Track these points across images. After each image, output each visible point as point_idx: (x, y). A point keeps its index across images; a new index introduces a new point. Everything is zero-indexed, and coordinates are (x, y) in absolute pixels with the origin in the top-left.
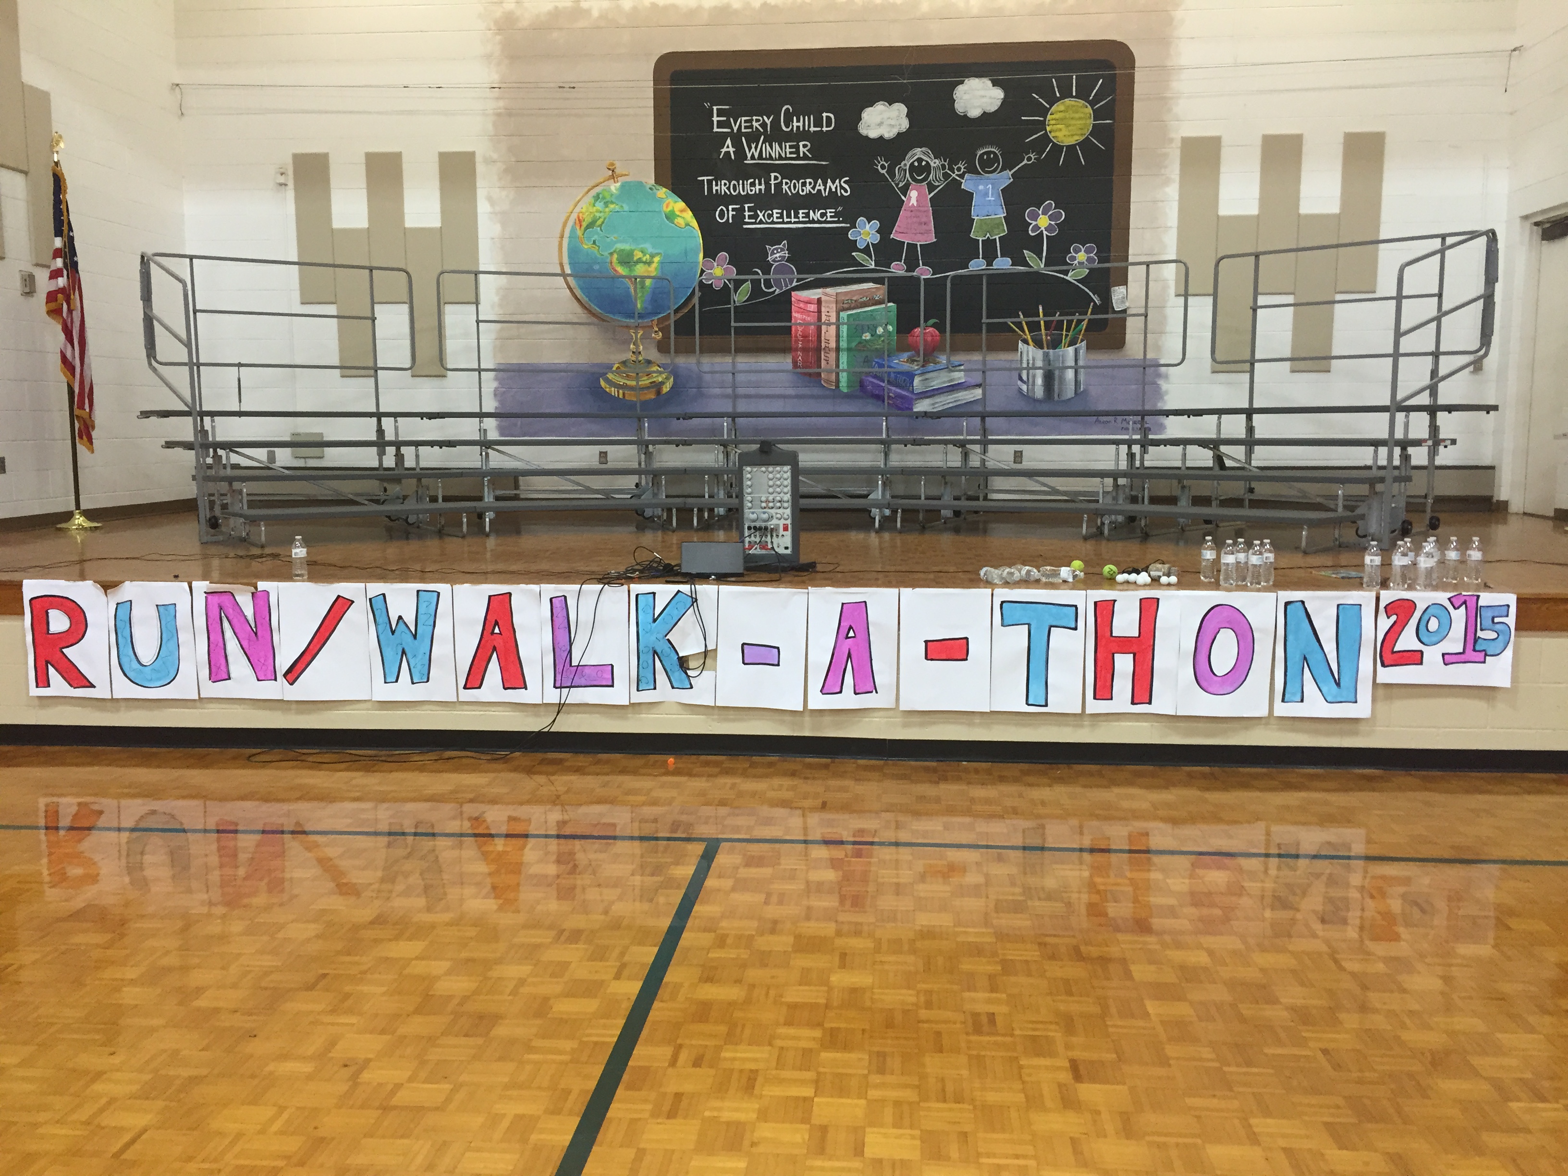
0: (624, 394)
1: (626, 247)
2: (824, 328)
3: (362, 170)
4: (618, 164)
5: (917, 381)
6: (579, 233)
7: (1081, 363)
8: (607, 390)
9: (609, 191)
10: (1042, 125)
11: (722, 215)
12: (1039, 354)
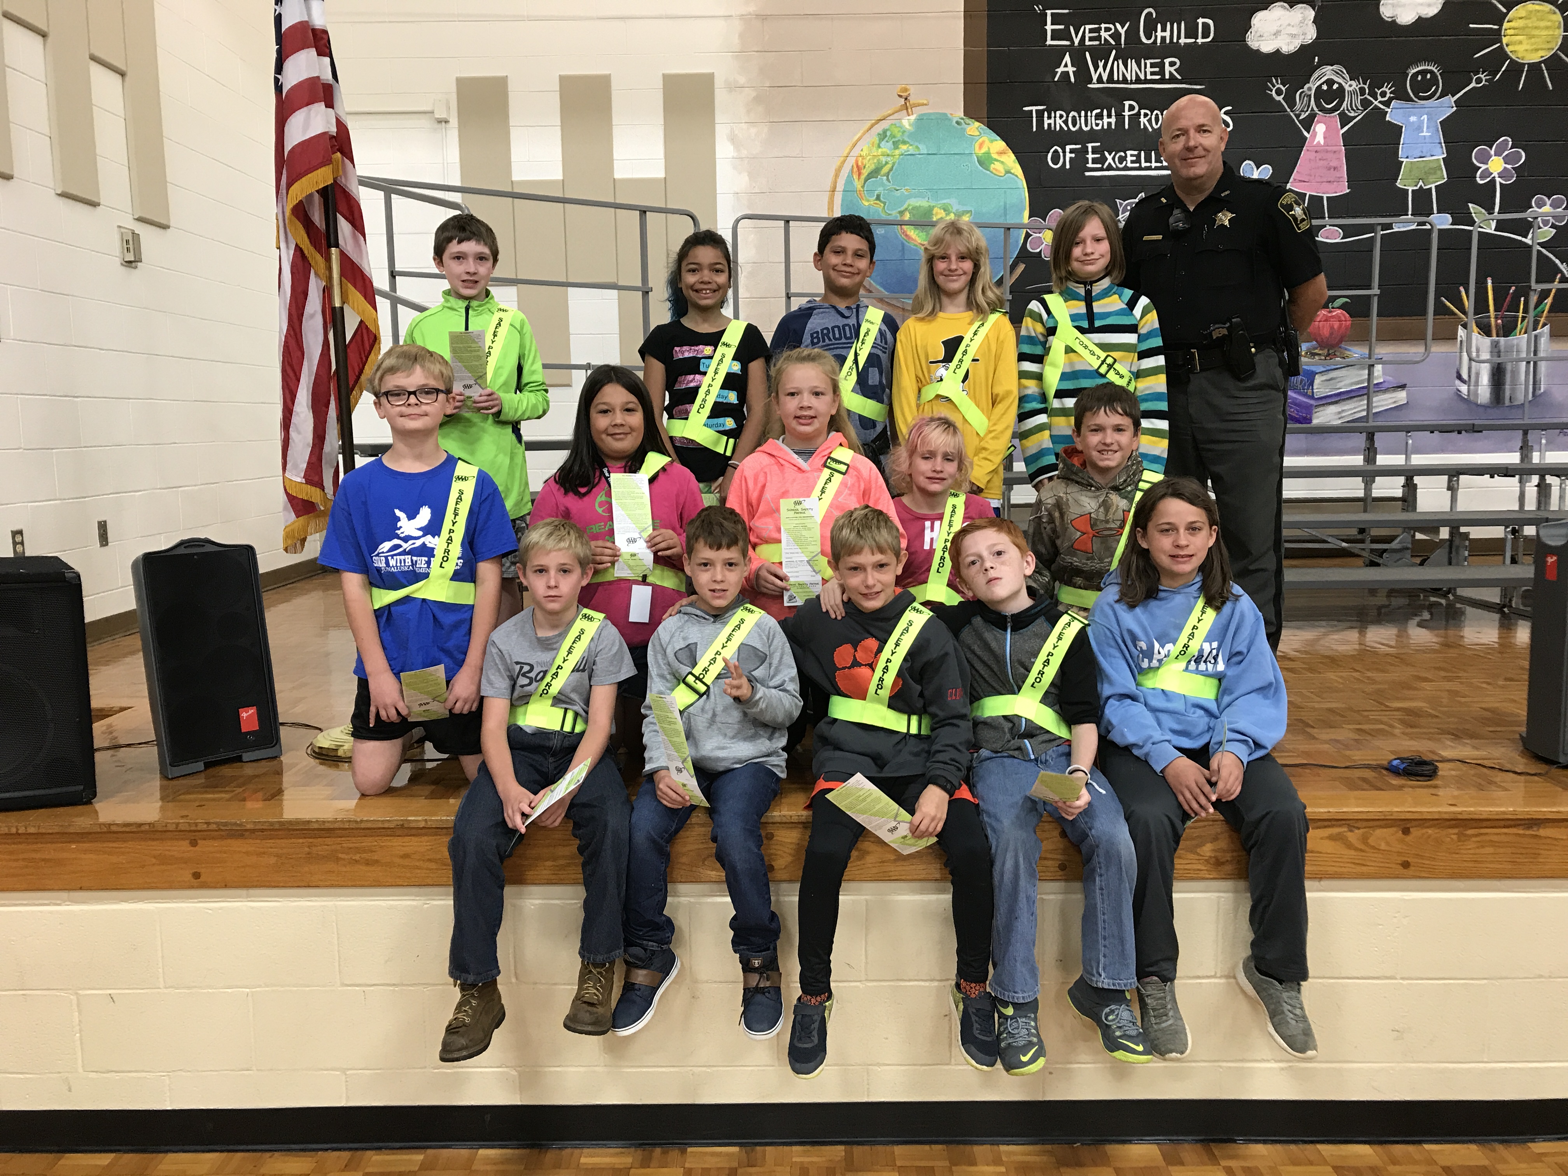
1: (923, 203)
3: (555, 100)
4: (912, 90)
5: (1318, 382)
6: (858, 184)
9: (901, 127)
10: (1497, 36)
11: (1055, 160)
12: (1486, 343)
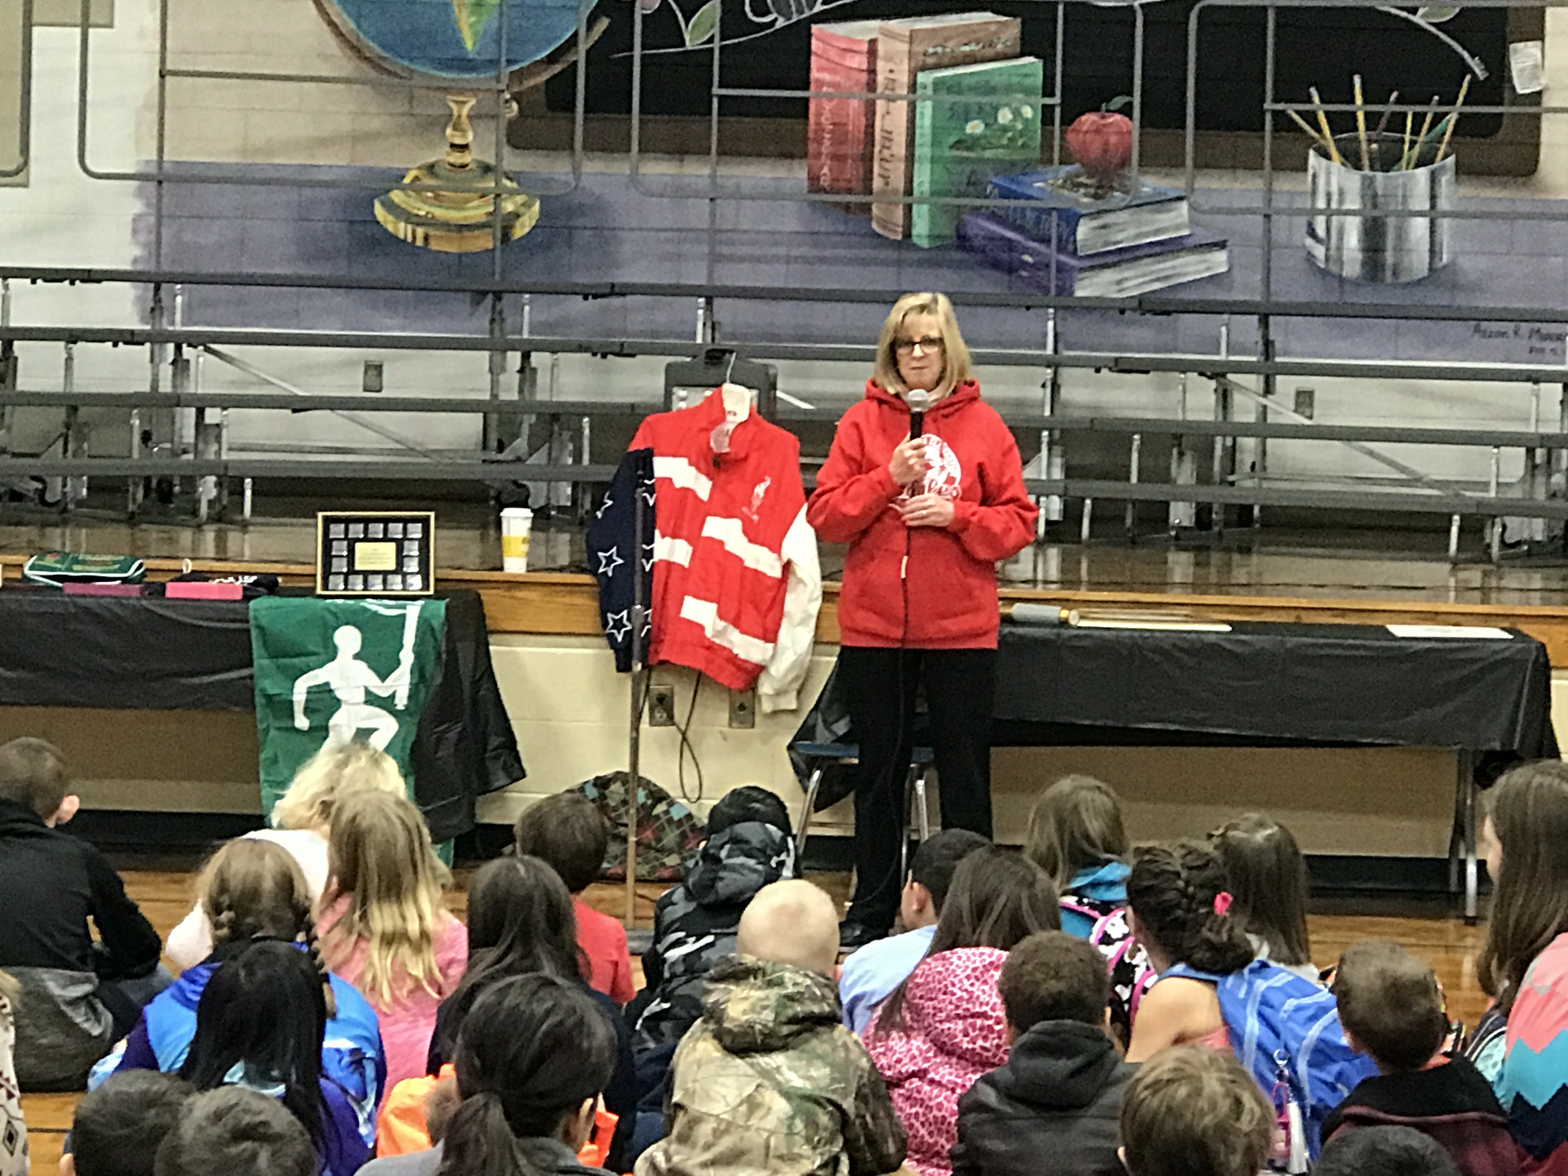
0: (426, 238)
2: (880, 105)
5: (1083, 230)
7: (1443, 204)
8: (390, 228)
12: (1353, 180)
